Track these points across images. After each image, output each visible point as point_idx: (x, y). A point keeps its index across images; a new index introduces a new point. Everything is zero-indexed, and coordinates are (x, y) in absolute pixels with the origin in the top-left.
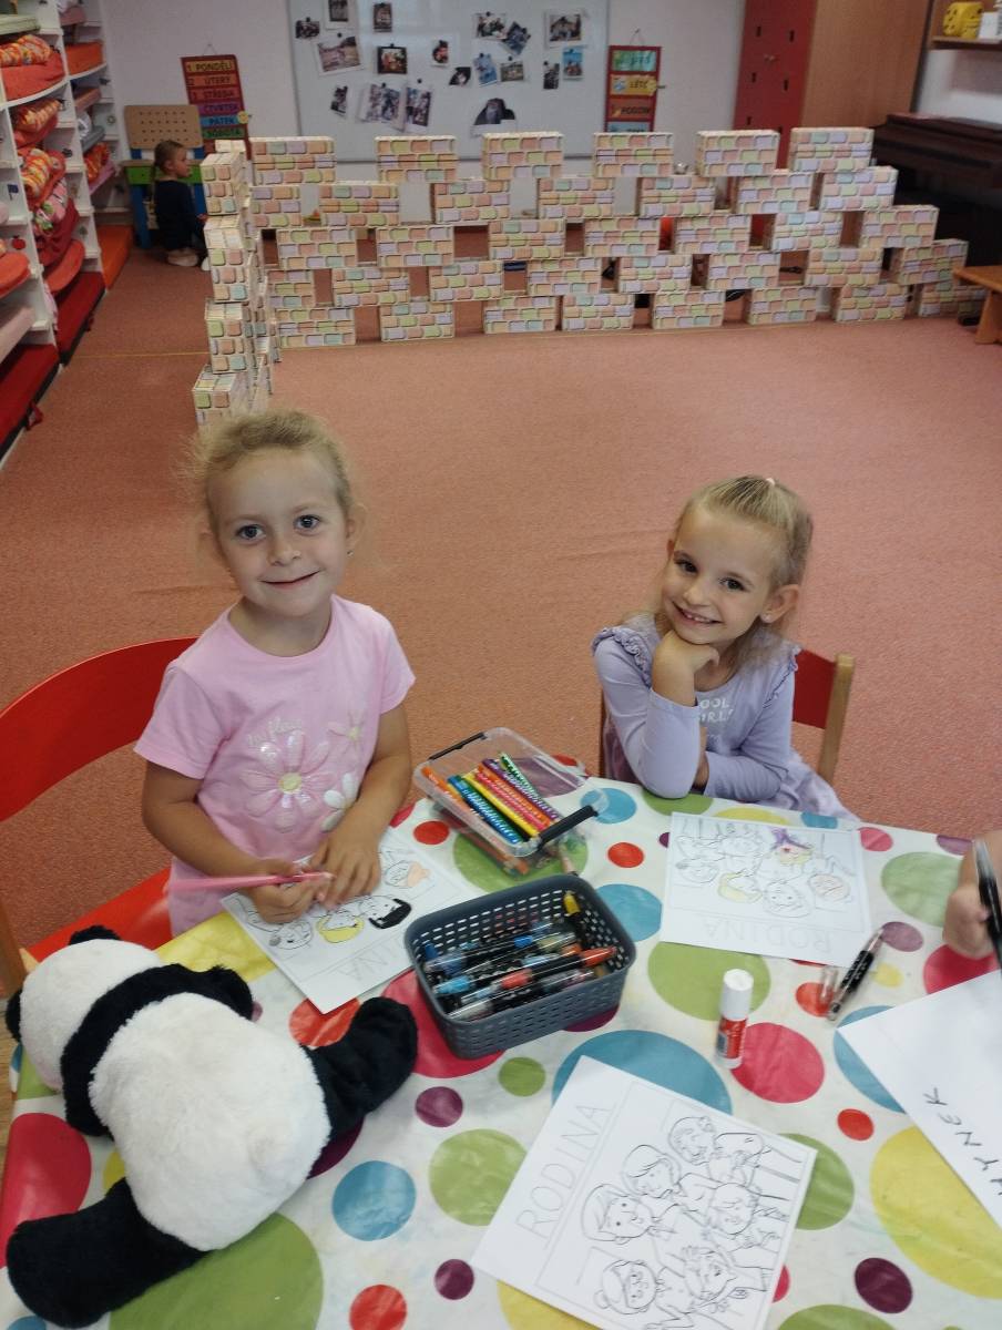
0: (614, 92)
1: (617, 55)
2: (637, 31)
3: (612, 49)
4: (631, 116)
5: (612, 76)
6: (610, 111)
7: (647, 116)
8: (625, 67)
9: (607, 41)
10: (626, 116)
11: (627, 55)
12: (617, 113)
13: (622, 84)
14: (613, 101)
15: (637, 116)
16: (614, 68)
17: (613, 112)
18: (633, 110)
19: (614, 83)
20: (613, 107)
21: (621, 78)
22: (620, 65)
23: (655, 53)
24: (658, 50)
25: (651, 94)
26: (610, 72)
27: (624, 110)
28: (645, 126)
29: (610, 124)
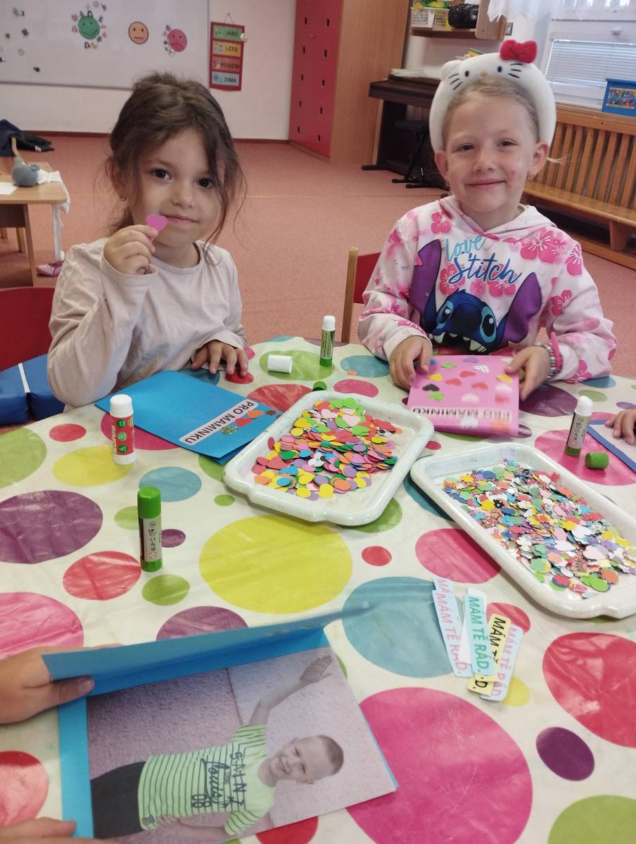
0: (214, 52)
1: (216, 29)
2: (229, 14)
3: (213, 24)
4: (228, 68)
5: (214, 42)
6: (213, 65)
7: (238, 70)
8: (220, 36)
9: (208, 20)
10: (223, 68)
11: (222, 29)
12: (218, 66)
13: (221, 49)
14: (214, 58)
15: (231, 69)
16: (215, 37)
17: (216, 65)
18: (230, 66)
19: (214, 45)
20: (214, 62)
21: (218, 43)
22: (218, 35)
23: (241, 30)
24: (242, 28)
25: (239, 55)
26: (212, 39)
27: (222, 64)
28: (236, 76)
29: (213, 73)
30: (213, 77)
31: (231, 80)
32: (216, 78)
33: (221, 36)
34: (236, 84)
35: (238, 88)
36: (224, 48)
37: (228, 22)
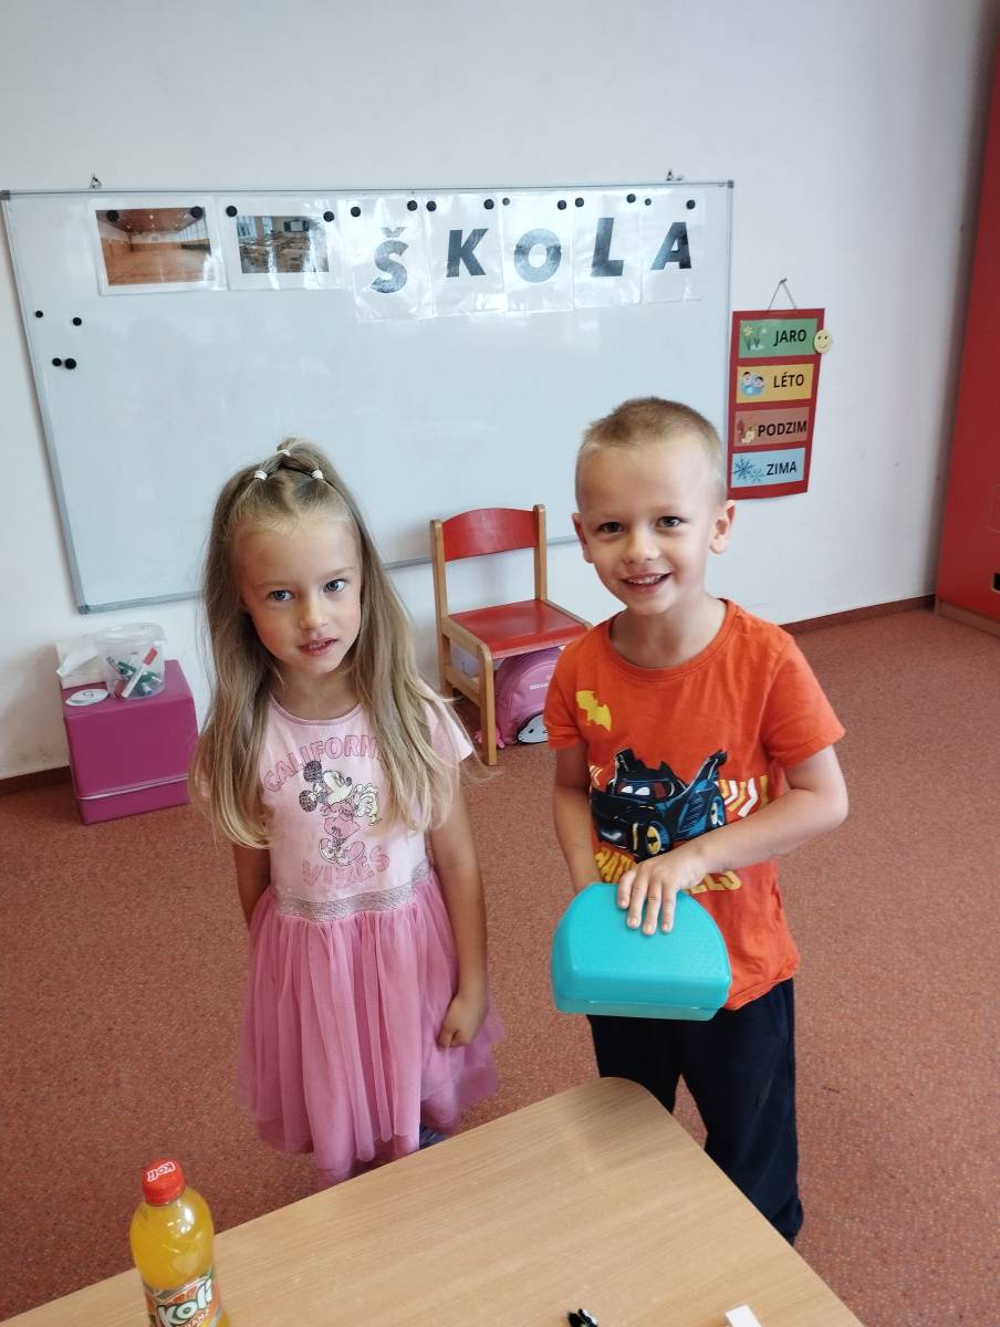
0: (741, 399)
1: (747, 329)
2: (782, 283)
3: (739, 317)
4: (776, 439)
5: (741, 370)
6: (737, 432)
7: (802, 436)
8: (758, 350)
10: (763, 439)
11: (769, 328)
12: (750, 437)
13: (760, 385)
14: (740, 416)
15: (785, 438)
16: (743, 353)
17: (743, 435)
18: (779, 429)
19: (741, 378)
20: (741, 427)
21: (755, 371)
22: (753, 347)
23: (814, 321)
24: (818, 315)
25: (808, 395)
26: (736, 362)
27: (761, 429)
28: (797, 455)
29: (736, 457)
30: (734, 469)
31: (783, 468)
32: (744, 470)
33: (761, 347)
34: (798, 476)
35: (800, 487)
36: (768, 381)
37: (782, 304)
